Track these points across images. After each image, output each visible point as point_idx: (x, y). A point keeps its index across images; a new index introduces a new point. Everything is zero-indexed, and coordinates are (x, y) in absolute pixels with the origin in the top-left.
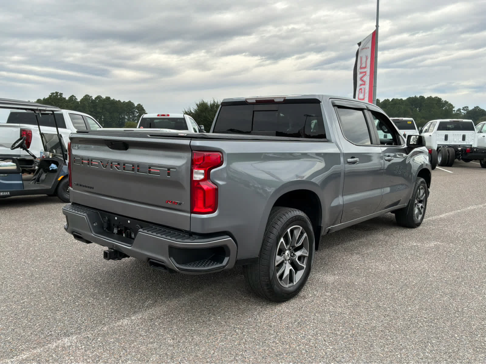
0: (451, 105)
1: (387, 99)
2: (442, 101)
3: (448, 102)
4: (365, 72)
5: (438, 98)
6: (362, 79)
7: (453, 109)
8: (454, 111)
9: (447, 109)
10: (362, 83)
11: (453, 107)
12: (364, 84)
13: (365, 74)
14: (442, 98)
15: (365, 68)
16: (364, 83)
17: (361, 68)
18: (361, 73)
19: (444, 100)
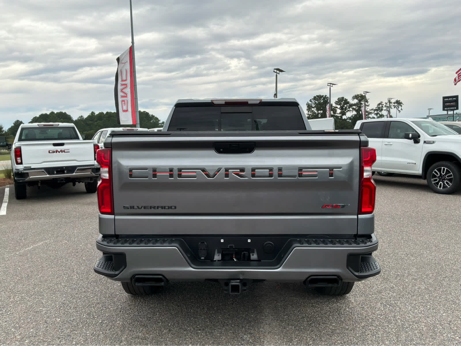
0: (157, 119)
1: (102, 112)
2: (150, 115)
3: (154, 116)
4: (126, 85)
5: (146, 112)
6: (123, 91)
7: (159, 122)
8: (160, 123)
9: (155, 121)
10: (123, 94)
11: (159, 121)
12: (126, 97)
13: (126, 86)
14: (149, 113)
15: (126, 80)
16: (126, 95)
17: (122, 81)
18: (122, 85)
19: (151, 114)
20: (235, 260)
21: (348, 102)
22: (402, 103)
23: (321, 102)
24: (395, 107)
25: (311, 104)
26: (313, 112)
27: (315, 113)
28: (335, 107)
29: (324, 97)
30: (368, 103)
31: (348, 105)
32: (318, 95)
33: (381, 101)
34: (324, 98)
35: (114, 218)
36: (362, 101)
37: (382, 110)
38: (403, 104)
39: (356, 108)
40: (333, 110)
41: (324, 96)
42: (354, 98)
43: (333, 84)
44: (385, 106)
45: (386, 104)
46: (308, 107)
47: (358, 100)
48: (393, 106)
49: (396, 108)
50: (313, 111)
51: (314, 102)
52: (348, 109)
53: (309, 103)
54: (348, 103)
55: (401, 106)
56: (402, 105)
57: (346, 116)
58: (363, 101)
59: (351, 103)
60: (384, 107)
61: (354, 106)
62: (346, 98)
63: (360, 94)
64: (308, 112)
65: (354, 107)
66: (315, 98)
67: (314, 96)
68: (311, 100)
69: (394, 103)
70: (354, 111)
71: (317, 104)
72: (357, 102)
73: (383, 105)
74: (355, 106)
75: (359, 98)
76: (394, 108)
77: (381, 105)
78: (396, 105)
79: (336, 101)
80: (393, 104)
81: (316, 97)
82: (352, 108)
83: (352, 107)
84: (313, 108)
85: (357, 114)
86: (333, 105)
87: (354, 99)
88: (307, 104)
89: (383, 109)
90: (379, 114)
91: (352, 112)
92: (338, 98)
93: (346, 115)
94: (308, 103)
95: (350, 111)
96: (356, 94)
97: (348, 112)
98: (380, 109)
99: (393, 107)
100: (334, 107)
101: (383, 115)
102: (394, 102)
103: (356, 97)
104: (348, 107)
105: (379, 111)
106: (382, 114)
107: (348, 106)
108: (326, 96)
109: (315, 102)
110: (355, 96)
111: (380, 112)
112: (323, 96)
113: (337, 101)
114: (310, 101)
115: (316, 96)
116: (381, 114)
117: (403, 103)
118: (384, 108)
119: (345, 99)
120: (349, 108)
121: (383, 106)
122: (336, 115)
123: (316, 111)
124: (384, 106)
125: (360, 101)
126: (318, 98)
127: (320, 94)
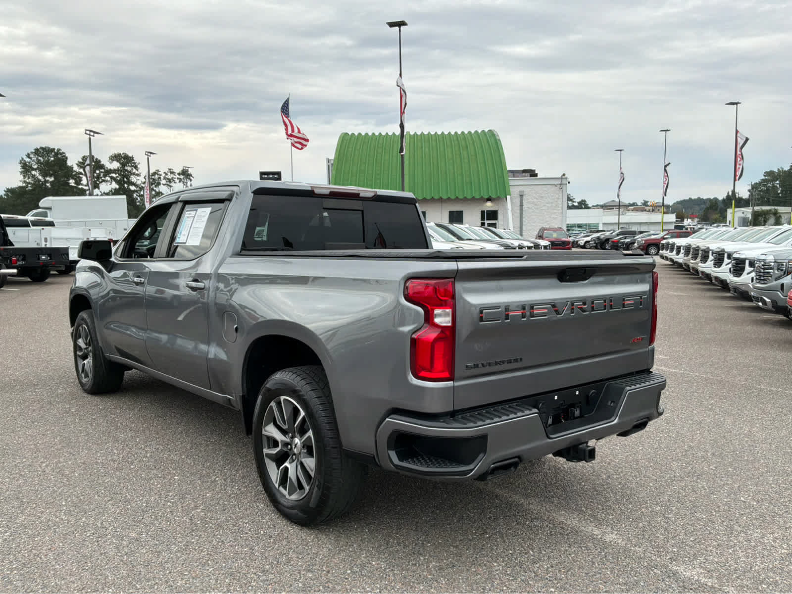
20: (563, 421)
21: (103, 165)
22: (191, 176)
23: (50, 161)
24: (180, 180)
25: (29, 163)
26: (35, 179)
27: (39, 181)
28: (77, 173)
29: (56, 151)
30: (137, 170)
31: (103, 170)
32: (44, 146)
33: (157, 169)
34: (55, 153)
35: (453, 385)
36: (127, 167)
37: (159, 184)
38: (193, 177)
39: (117, 177)
40: (75, 177)
41: (56, 149)
42: (111, 159)
43: (95, 132)
44: (165, 178)
45: (166, 174)
46: (23, 167)
47: (120, 163)
48: (178, 178)
49: (182, 182)
50: (33, 176)
51: (35, 159)
52: (103, 178)
53: (25, 161)
54: (102, 167)
55: (191, 180)
56: (191, 178)
57: (100, 190)
58: (129, 166)
59: (107, 168)
60: (162, 180)
61: (114, 173)
62: (99, 158)
63: (123, 154)
64: (24, 177)
65: (114, 175)
66: (37, 152)
67: (36, 148)
68: (28, 154)
69: (179, 174)
70: (114, 183)
71: (41, 163)
72: (118, 167)
73: (161, 175)
74: (116, 174)
75: (122, 159)
76: (180, 182)
77: (157, 176)
78: (182, 177)
79: (79, 162)
80: (178, 176)
81: (40, 150)
82: (109, 177)
83: (110, 175)
84: (35, 170)
85: (119, 188)
86: (74, 169)
87: (114, 160)
88: (21, 163)
89: (161, 182)
90: (155, 191)
91: (111, 184)
92: (83, 155)
93: (100, 188)
94: (23, 159)
95: (107, 181)
96: (116, 153)
97: (103, 183)
98: (156, 182)
99: (177, 181)
100: (75, 171)
101: (161, 193)
102: (179, 172)
103: (116, 157)
104: (102, 174)
105: (154, 186)
106: (160, 191)
107: (102, 172)
108: (59, 150)
109: (37, 159)
110: (113, 156)
111: (156, 186)
112: (54, 149)
113: (82, 161)
114: (26, 156)
115: (38, 148)
116: (157, 190)
117: (193, 175)
118: (163, 182)
119: (97, 159)
120: (105, 176)
121: (160, 178)
122: (80, 187)
123: (40, 177)
124: (162, 178)
125: (123, 165)
126: (43, 153)
127: (47, 146)
